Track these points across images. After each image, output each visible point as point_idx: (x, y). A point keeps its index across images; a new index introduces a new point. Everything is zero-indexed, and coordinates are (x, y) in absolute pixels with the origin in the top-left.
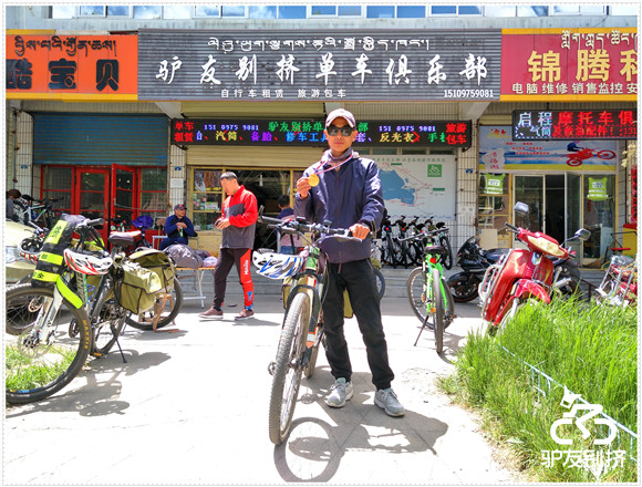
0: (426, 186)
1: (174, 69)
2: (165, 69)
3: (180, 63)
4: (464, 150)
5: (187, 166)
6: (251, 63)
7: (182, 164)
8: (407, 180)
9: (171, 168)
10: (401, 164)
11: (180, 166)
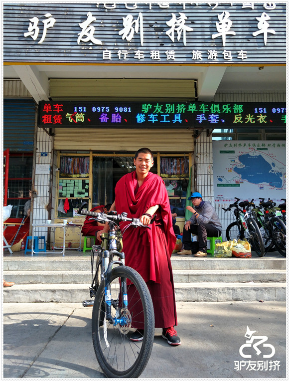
1: (46, 27)
2: (35, 27)
3: (53, 21)
6: (137, 21)
7: (48, 148)
8: (273, 164)
9: (37, 154)
10: (267, 149)
11: (47, 151)
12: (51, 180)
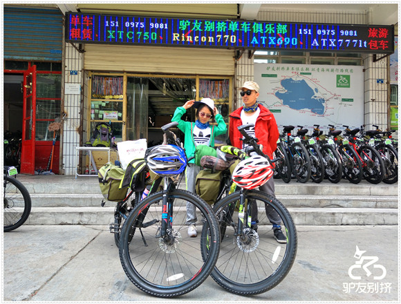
0: (336, 96)
4: (375, 60)
5: (84, 71)
8: (316, 90)
9: (66, 72)
10: (310, 74)
11: (77, 70)
12: (82, 101)
